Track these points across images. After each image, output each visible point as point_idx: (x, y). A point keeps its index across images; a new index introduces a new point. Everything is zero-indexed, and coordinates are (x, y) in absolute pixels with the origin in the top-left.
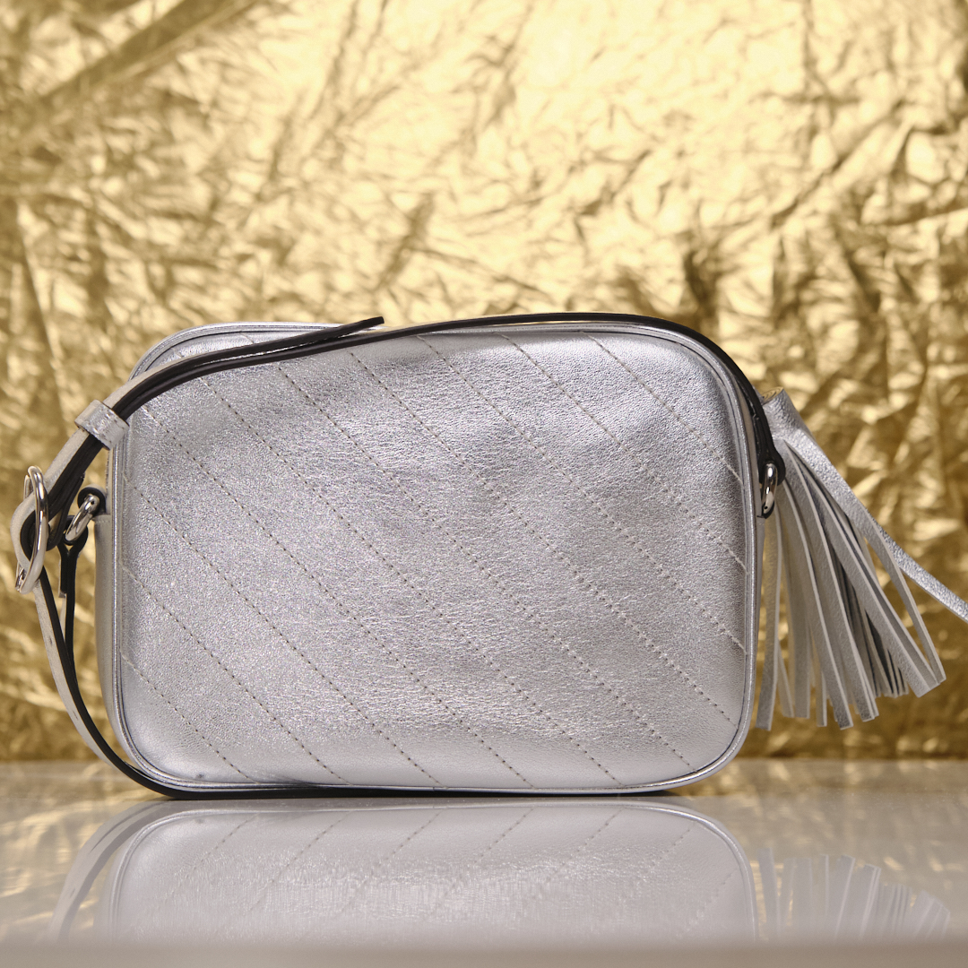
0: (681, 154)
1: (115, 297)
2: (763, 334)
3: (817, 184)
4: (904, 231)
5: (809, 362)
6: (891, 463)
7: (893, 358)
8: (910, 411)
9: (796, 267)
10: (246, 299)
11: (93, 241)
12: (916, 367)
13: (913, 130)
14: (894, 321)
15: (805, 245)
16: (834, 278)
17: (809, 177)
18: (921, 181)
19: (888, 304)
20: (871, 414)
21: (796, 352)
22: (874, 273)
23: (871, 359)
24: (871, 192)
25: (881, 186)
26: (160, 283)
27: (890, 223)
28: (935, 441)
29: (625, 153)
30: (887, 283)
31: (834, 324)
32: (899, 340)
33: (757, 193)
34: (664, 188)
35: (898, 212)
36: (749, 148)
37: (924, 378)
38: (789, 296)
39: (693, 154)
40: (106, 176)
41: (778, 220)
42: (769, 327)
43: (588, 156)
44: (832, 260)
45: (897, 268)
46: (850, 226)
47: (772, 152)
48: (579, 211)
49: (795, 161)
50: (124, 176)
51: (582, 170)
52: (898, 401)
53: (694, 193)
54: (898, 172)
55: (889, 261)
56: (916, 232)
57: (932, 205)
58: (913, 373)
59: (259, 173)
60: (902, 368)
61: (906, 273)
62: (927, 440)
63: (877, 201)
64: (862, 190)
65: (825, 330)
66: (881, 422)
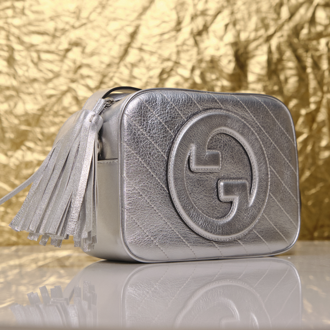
0: (232, 13)
1: (18, 65)
2: (264, 81)
3: (283, 25)
4: (314, 43)
5: (281, 91)
6: (311, 129)
7: (311, 91)
8: (317, 110)
9: (276, 56)
10: (70, 66)
11: (9, 43)
12: (320, 94)
13: (318, 5)
14: (311, 77)
15: (279, 48)
16: (289, 60)
17: (280, 22)
18: (320, 24)
19: (309, 70)
20: (303, 112)
21: (276, 88)
22: (304, 59)
23: (303, 90)
24: (302, 28)
25: (306, 26)
26: (36, 60)
27: (310, 39)
28: (327, 122)
29: (211, 12)
30: (309, 62)
31: (289, 78)
32: (313, 84)
33: (260, 28)
34: (227, 26)
35: (312, 35)
36: (258, 11)
37: (322, 97)
38: (273, 67)
39: (237, 13)
40: (13, 17)
41: (269, 38)
42: (266, 78)
43: (198, 13)
44: (288, 54)
45: (312, 57)
46: (295, 41)
47: (267, 13)
48: (195, 34)
49: (274, 16)
50: (21, 18)
51: (196, 18)
52: (313, 107)
53: (238, 27)
54: (312, 21)
55: (309, 54)
56: (319, 43)
57: (324, 33)
58: (318, 96)
59: (73, 18)
60: (315, 94)
61: (316, 58)
62: (323, 121)
63: (305, 31)
64: (299, 28)
65: (286, 80)
66: (307, 114)
